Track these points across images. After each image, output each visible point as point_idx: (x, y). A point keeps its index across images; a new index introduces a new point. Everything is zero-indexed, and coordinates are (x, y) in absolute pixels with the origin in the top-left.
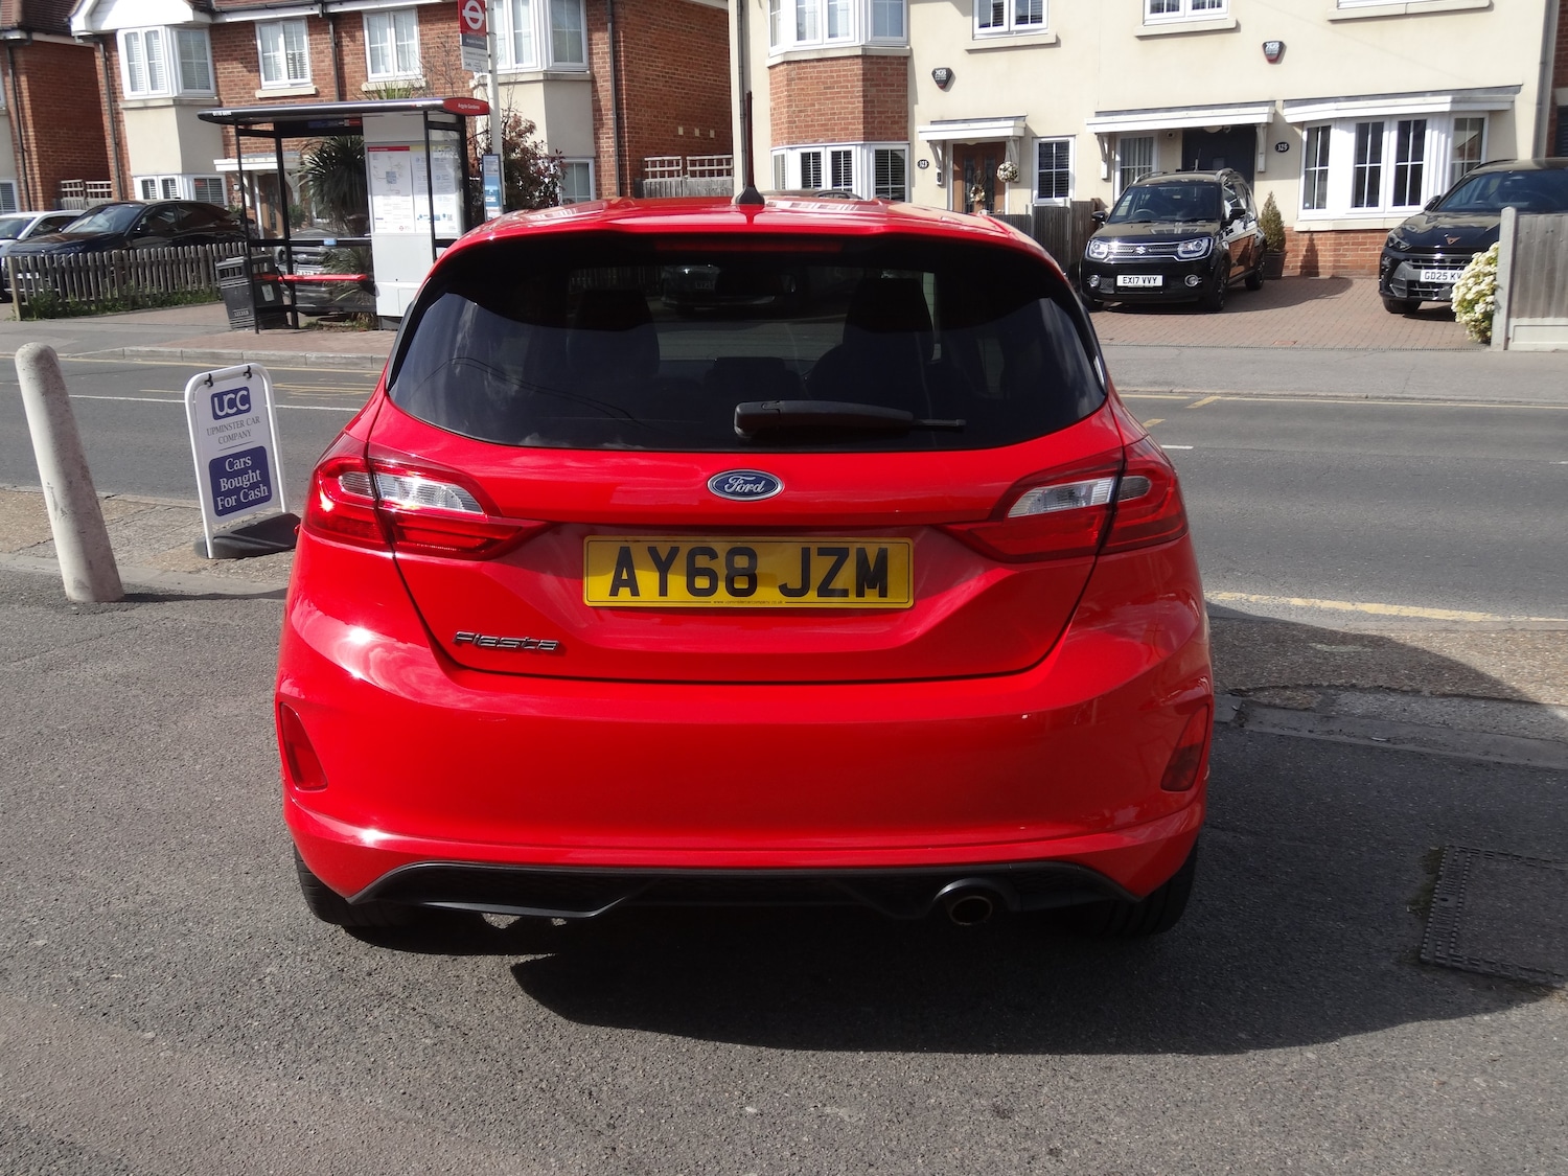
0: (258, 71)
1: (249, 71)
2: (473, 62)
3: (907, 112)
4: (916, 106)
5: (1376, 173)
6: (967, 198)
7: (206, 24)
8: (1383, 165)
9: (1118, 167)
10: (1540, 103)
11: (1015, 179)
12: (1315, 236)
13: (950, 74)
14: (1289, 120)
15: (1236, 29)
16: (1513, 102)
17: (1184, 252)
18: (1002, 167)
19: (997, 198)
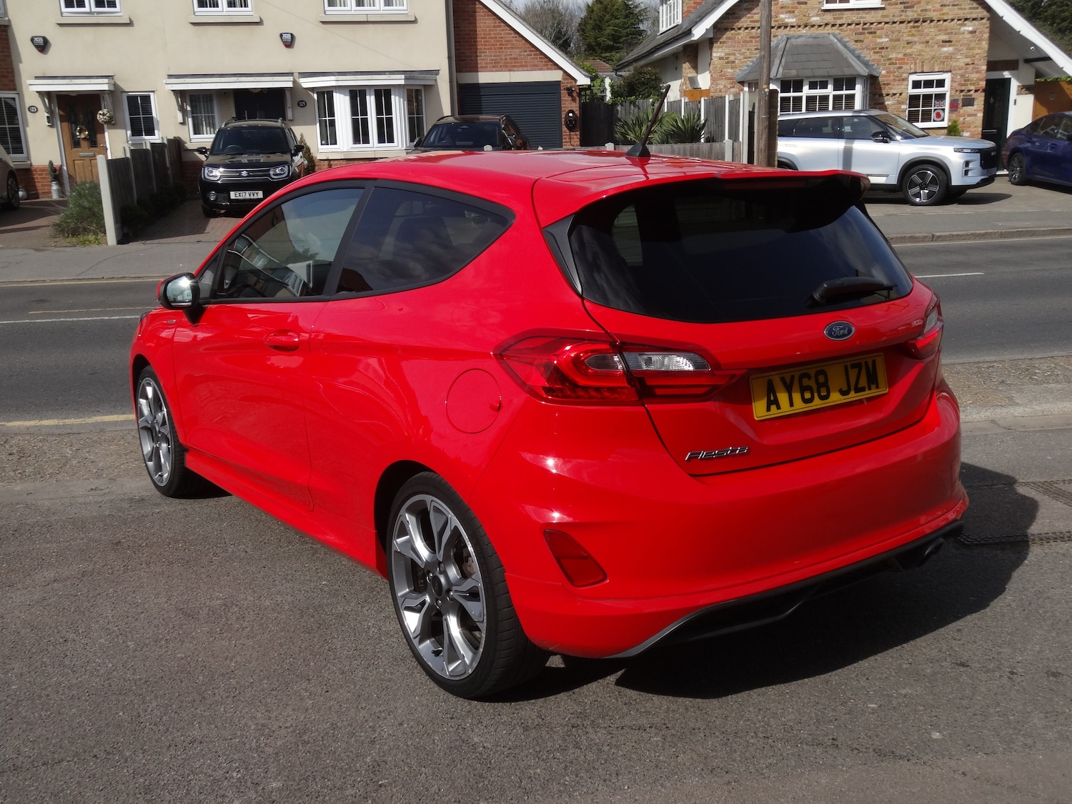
3: (12, 69)
4: (20, 65)
5: (365, 122)
6: (73, 136)
8: (369, 117)
9: (190, 114)
10: (451, 82)
11: (112, 122)
12: (332, 162)
13: (46, 41)
14: (304, 86)
15: (260, 23)
16: (436, 80)
17: (274, 175)
18: (100, 112)
19: (99, 136)
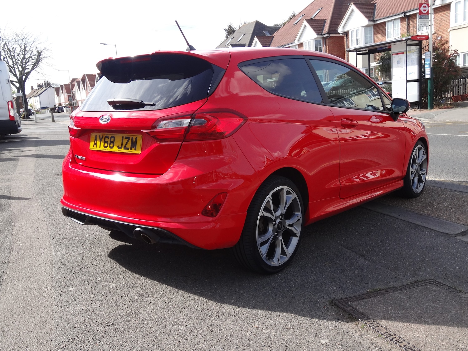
0: (386, 36)
1: (383, 36)
2: (423, 24)
7: (373, 24)
